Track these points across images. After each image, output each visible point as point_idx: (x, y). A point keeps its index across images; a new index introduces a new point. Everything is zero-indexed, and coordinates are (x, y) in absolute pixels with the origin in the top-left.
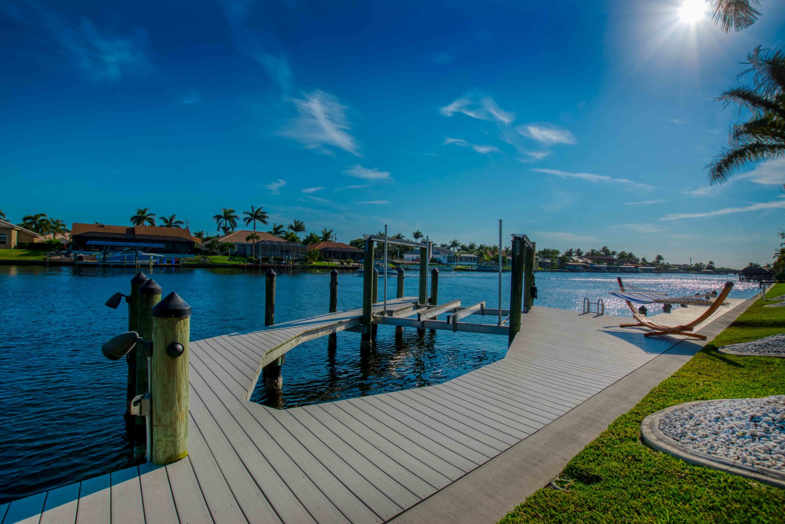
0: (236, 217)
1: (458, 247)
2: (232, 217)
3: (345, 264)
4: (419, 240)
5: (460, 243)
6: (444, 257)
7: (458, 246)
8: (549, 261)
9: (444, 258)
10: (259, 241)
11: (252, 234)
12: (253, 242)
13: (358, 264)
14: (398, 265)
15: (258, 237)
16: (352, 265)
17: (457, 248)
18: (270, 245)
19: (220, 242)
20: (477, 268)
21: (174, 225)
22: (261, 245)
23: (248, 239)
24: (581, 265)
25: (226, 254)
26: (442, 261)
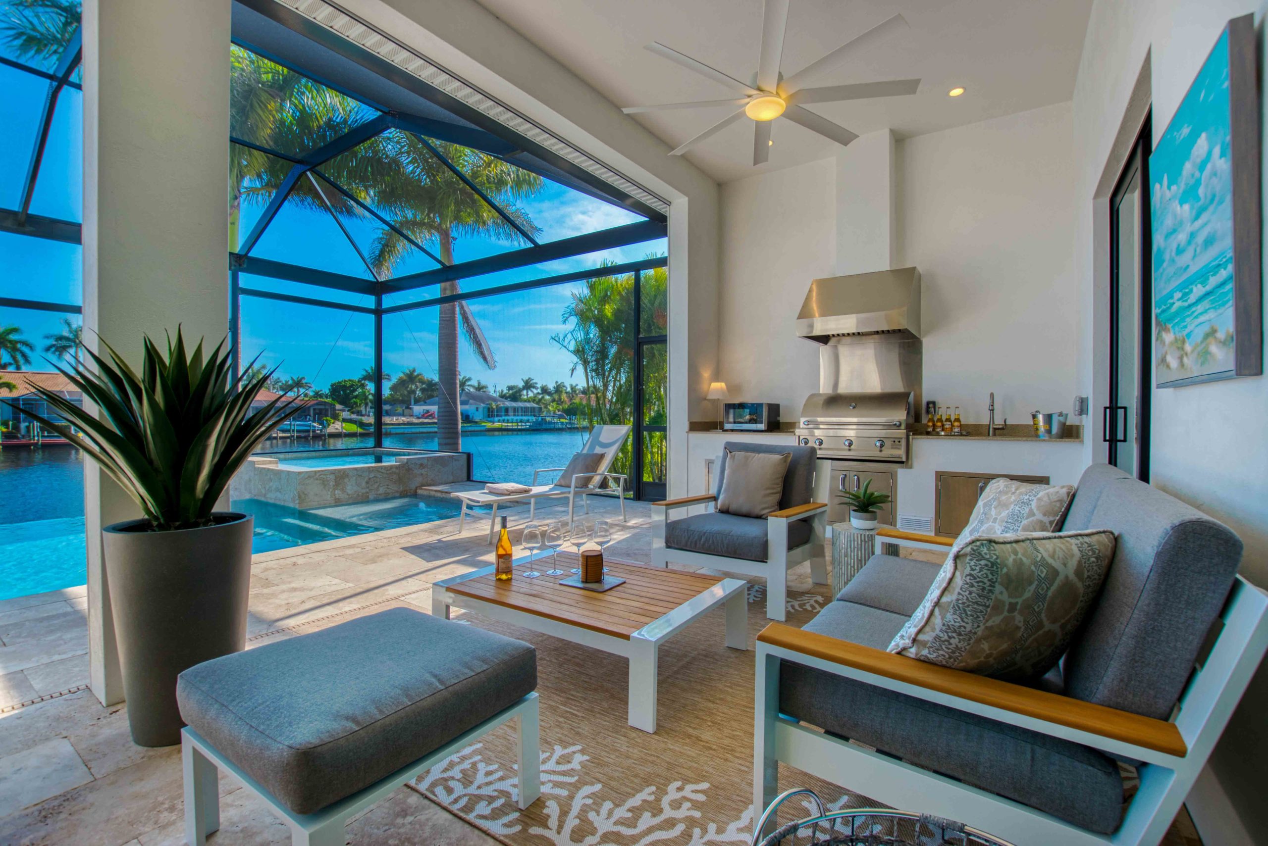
5: (536, 383)
7: (535, 387)
9: (477, 410)
10: (16, 392)
14: (367, 428)
17: (532, 391)
20: (532, 426)
26: (471, 417)
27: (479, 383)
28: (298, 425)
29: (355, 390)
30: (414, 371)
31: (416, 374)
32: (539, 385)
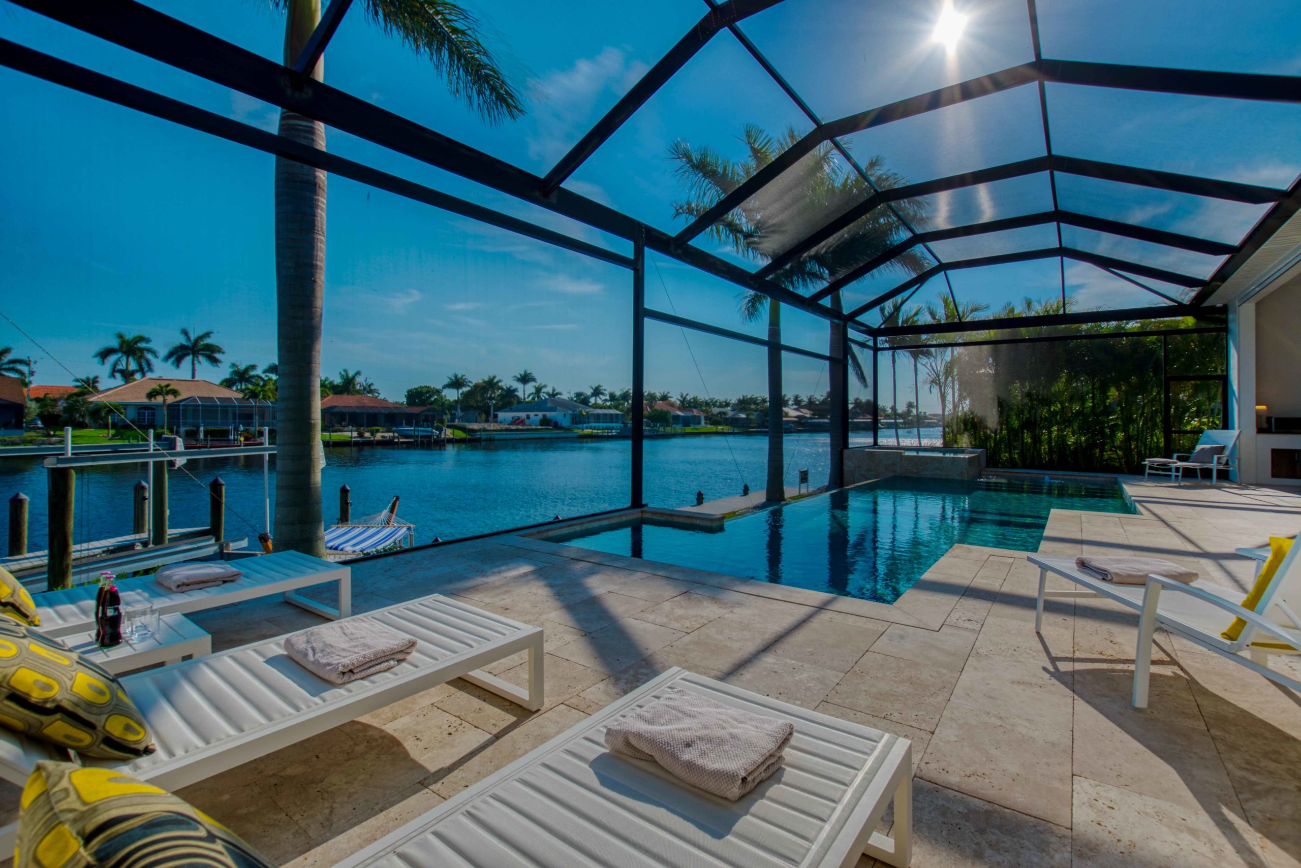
0: (149, 350)
1: (601, 396)
2: (141, 350)
3: (367, 435)
4: (530, 388)
5: (605, 390)
6: (565, 415)
7: (603, 394)
8: (743, 416)
9: (564, 417)
10: (179, 398)
11: (160, 386)
12: (164, 401)
13: (391, 434)
14: (472, 434)
15: (175, 393)
16: (382, 437)
17: (600, 398)
18: (203, 406)
19: (92, 403)
20: (618, 433)
21: (6, 366)
22: (184, 406)
23: (152, 395)
24: (793, 422)
25: (106, 427)
26: (559, 423)
27: (554, 390)
28: (422, 431)
29: (431, 397)
30: (494, 377)
31: (496, 380)
32: (606, 392)
